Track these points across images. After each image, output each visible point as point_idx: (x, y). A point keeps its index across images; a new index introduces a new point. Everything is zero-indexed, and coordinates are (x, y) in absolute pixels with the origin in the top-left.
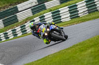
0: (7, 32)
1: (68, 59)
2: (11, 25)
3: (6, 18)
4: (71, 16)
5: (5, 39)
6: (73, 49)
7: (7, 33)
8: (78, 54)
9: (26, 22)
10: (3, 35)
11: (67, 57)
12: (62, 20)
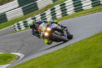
0: (27, 20)
1: (90, 49)
2: (30, 13)
3: (26, 6)
4: (92, 4)
5: (24, 28)
6: (95, 38)
7: (27, 22)
8: (99, 43)
9: (46, 10)
10: (23, 24)
11: (88, 47)
12: (83, 8)
